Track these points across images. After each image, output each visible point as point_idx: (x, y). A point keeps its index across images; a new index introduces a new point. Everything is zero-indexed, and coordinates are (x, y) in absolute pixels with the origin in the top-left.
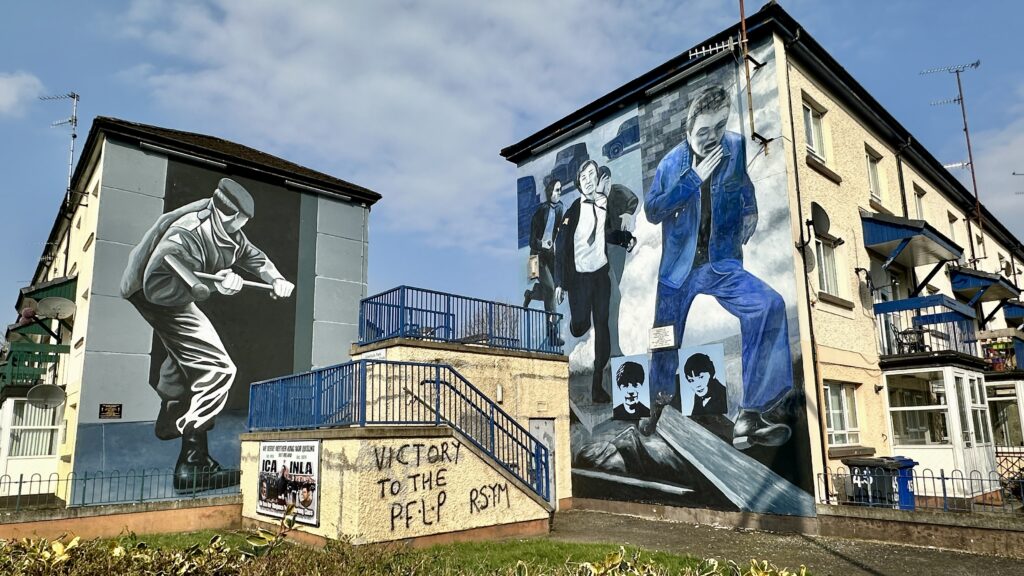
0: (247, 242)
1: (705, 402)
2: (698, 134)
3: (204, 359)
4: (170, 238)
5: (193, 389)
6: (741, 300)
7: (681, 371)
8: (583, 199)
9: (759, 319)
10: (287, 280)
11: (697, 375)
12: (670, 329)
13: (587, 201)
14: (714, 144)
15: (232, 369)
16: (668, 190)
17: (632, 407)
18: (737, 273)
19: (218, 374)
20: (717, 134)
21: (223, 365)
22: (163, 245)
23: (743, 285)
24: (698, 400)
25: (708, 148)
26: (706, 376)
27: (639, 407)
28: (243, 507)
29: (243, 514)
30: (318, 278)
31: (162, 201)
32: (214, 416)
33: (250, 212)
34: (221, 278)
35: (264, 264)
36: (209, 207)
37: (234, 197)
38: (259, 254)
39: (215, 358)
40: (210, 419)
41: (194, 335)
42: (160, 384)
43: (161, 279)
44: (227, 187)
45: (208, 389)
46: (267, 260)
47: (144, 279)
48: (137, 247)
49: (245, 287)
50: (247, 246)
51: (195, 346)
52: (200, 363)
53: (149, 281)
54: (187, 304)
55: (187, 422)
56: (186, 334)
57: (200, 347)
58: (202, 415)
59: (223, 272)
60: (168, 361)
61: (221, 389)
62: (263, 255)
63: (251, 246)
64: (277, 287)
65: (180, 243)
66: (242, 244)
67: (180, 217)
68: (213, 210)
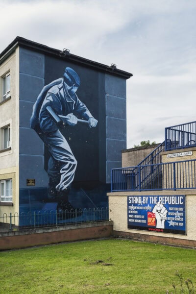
0: (78, 99)
3: (64, 157)
4: (48, 98)
5: (61, 172)
10: (95, 118)
15: (76, 162)
19: (70, 165)
21: (72, 160)
22: (45, 102)
28: (114, 226)
29: (114, 229)
30: (107, 117)
31: (44, 79)
32: (70, 184)
33: (79, 84)
34: (69, 118)
35: (85, 110)
36: (62, 82)
37: (72, 77)
38: (83, 106)
39: (69, 157)
40: (68, 186)
41: (60, 146)
42: (48, 170)
43: (46, 118)
44: (69, 71)
45: (67, 171)
46: (86, 108)
47: (39, 119)
48: (36, 103)
49: (78, 122)
50: (78, 102)
51: (61, 151)
52: (63, 159)
53: (41, 120)
54: (56, 131)
55: (60, 187)
56: (57, 145)
57: (63, 151)
58: (65, 184)
59: (69, 115)
60: (51, 158)
61: (72, 172)
62: (85, 106)
63: (80, 102)
64: (91, 122)
65: (52, 100)
66: (76, 100)
67: (51, 87)
68: (63, 84)
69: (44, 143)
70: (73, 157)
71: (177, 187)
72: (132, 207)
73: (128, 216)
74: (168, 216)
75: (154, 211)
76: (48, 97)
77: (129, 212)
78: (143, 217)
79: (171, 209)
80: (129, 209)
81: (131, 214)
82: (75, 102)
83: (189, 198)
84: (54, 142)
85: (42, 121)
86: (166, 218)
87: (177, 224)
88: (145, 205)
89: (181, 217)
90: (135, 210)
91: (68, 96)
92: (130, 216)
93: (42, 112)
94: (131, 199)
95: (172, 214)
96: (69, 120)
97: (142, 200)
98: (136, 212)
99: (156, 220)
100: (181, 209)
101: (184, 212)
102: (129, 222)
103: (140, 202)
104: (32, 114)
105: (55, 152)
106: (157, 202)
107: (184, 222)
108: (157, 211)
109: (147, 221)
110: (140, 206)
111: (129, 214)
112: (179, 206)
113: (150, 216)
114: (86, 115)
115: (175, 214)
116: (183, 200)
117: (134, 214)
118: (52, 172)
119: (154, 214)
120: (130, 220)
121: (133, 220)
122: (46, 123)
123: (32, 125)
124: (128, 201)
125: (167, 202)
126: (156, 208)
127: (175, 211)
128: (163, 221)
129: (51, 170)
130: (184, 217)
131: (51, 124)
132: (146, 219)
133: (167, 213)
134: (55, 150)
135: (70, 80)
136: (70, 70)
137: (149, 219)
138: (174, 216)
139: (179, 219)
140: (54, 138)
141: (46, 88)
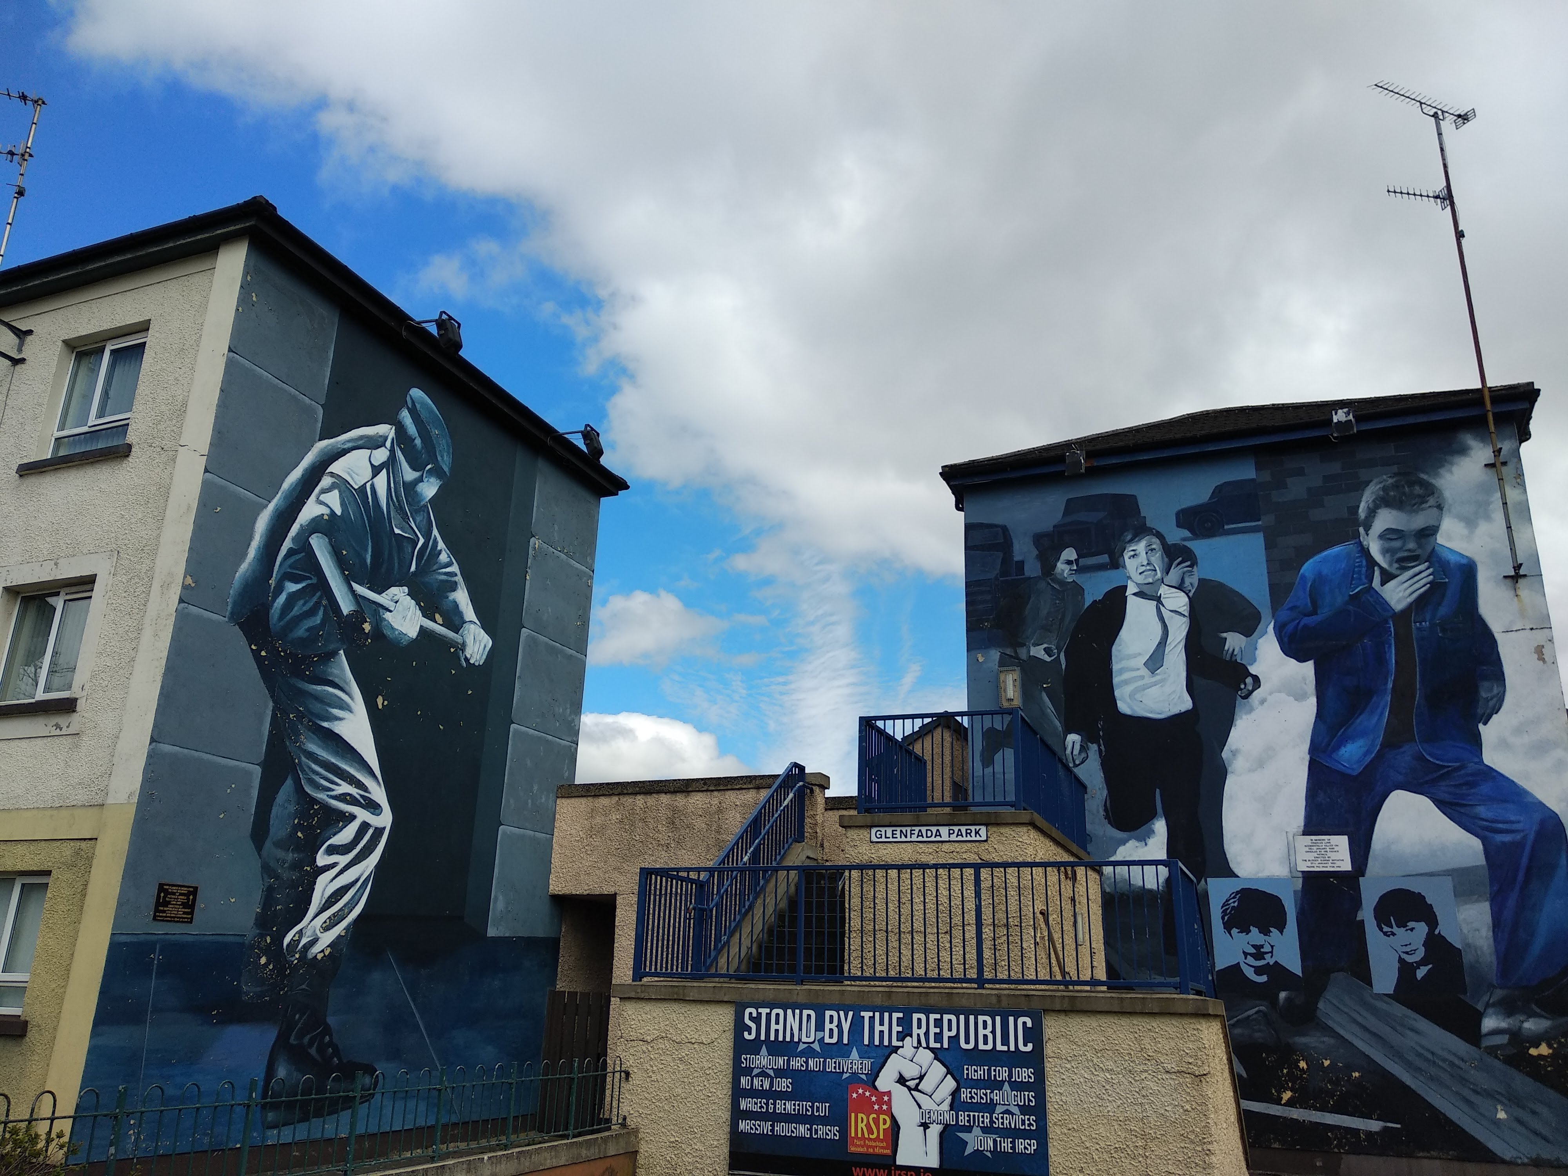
0: (435, 532)
1: (1421, 973)
2: (1381, 537)
3: (345, 788)
4: (323, 497)
5: (322, 860)
6: (1482, 811)
7: (1367, 914)
8: (1132, 589)
9: (1519, 846)
10: (483, 628)
11: (1402, 924)
12: (1342, 842)
13: (1140, 594)
14: (1415, 558)
15: (385, 819)
16: (1324, 613)
17: (1258, 971)
18: (1472, 767)
19: (365, 826)
20: (1420, 546)
21: (373, 806)
22: (310, 511)
23: (1485, 788)
24: (1406, 969)
25: (1405, 562)
26: (1421, 929)
27: (1277, 971)
28: (644, 1158)
30: (524, 632)
31: (320, 411)
32: (347, 929)
33: (446, 469)
34: (390, 605)
35: (453, 587)
36: (388, 444)
37: (428, 432)
38: (450, 564)
39: (366, 789)
40: (340, 936)
41: (339, 728)
42: (268, 844)
43: (299, 586)
44: (418, 406)
45: (344, 860)
46: (459, 579)
47: (272, 582)
48: (271, 506)
49: (423, 632)
50: (435, 542)
51: (336, 754)
52: (338, 798)
53: (279, 589)
54: (334, 654)
55: (304, 941)
56: (325, 724)
57: (343, 758)
58: (327, 928)
59: (394, 590)
60: (289, 782)
61: (364, 864)
62: (455, 568)
63: (441, 545)
64: (469, 641)
65: (338, 512)
66: (428, 535)
67: (344, 452)
68: (392, 451)
69: (271, 705)
70: (379, 794)
71: (988, 974)
72: (762, 1060)
73: (735, 1105)
75: (886, 1081)
76: (324, 491)
77: (744, 1081)
78: (823, 1109)
79: (976, 1072)
80: (739, 1070)
81: (752, 1093)
82: (422, 541)
83: (1052, 1026)
84: (316, 707)
85: (282, 598)
86: (949, 1118)
87: (1006, 1145)
88: (839, 1050)
89: (1025, 1110)
90: (780, 1073)
91: (400, 509)
92: (745, 1104)
93: (291, 552)
94: (757, 1020)
95: (980, 1095)
96: (387, 616)
97: (820, 1027)
98: (784, 1085)
99: (895, 1127)
100: (1025, 1074)
101: (1039, 1086)
102: (736, 1137)
103: (809, 1036)
104: (245, 554)
105: (312, 756)
107: (1041, 1135)
108: (902, 1080)
109: (844, 1132)
110: (809, 1052)
111: (738, 1093)
112: (1015, 1059)
113: (865, 1106)
114: (456, 605)
115: (996, 1096)
116: (1034, 1035)
117: (771, 1095)
118: (280, 854)
119: (885, 1098)
120: (744, 1126)
121: (765, 1128)
122: (296, 611)
123: (235, 603)
124: (740, 1027)
125: (954, 1040)
126: (894, 1065)
127: (996, 1085)
128: (935, 1130)
129: (278, 844)
130: (1039, 1110)
131: (318, 619)
132: (839, 1119)
133: (955, 1094)
134: (312, 747)
135: (418, 441)
136: (423, 404)
137: (859, 1124)
138: (990, 1107)
139: (1017, 1121)
140: (319, 688)
141: (322, 451)
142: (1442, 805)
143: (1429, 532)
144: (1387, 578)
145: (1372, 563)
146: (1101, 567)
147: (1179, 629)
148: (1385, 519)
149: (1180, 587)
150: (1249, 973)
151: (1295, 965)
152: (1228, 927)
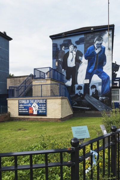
1: (94, 93)
2: (96, 44)
6: (102, 76)
7: (90, 88)
8: (70, 51)
9: (105, 80)
13: (71, 52)
14: (99, 47)
16: (90, 54)
18: (102, 71)
20: (100, 45)
23: (103, 74)
26: (95, 89)
27: (81, 94)
28: (11, 115)
29: (11, 117)
71: (42, 96)
72: (21, 105)
73: (19, 109)
74: (39, 108)
75: (32, 107)
77: (19, 107)
78: (27, 109)
79: (40, 105)
80: (19, 106)
81: (20, 108)
83: (48, 100)
86: (38, 110)
87: (43, 112)
88: (28, 104)
89: (45, 108)
90: (23, 106)
92: (20, 109)
94: (20, 101)
95: (41, 107)
97: (26, 102)
98: (23, 107)
99: (33, 111)
100: (45, 105)
101: (46, 106)
102: (19, 112)
103: (25, 103)
106: (34, 102)
107: (46, 111)
108: (34, 106)
109: (29, 112)
110: (25, 104)
111: (19, 108)
112: (44, 104)
113: (30, 109)
115: (42, 107)
116: (46, 101)
117: (22, 108)
119: (32, 108)
120: (20, 111)
121: (21, 111)
124: (19, 102)
125: (38, 102)
126: (33, 105)
127: (42, 106)
128: (37, 111)
130: (46, 108)
132: (28, 110)
133: (39, 107)
137: (30, 111)
138: (41, 108)
139: (44, 109)
142: (98, 76)
143: (101, 44)
144: (96, 49)
145: (95, 48)
146: (67, 49)
147: (75, 56)
148: (97, 42)
149: (75, 51)
150: (78, 94)
151: (83, 93)
152: (77, 90)
